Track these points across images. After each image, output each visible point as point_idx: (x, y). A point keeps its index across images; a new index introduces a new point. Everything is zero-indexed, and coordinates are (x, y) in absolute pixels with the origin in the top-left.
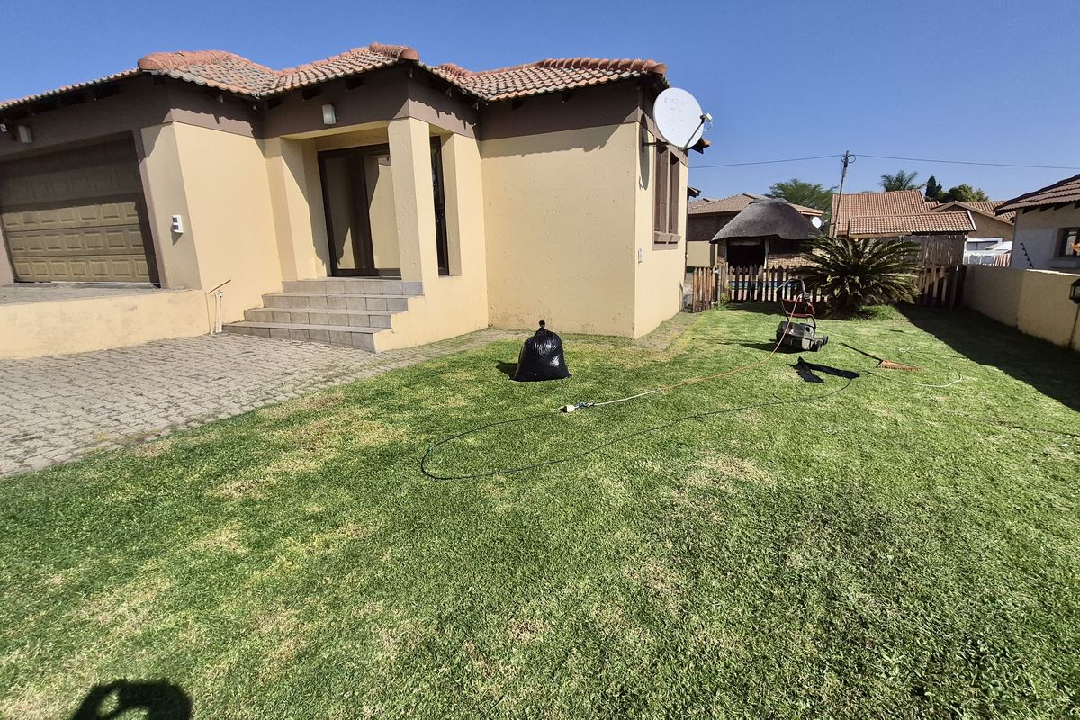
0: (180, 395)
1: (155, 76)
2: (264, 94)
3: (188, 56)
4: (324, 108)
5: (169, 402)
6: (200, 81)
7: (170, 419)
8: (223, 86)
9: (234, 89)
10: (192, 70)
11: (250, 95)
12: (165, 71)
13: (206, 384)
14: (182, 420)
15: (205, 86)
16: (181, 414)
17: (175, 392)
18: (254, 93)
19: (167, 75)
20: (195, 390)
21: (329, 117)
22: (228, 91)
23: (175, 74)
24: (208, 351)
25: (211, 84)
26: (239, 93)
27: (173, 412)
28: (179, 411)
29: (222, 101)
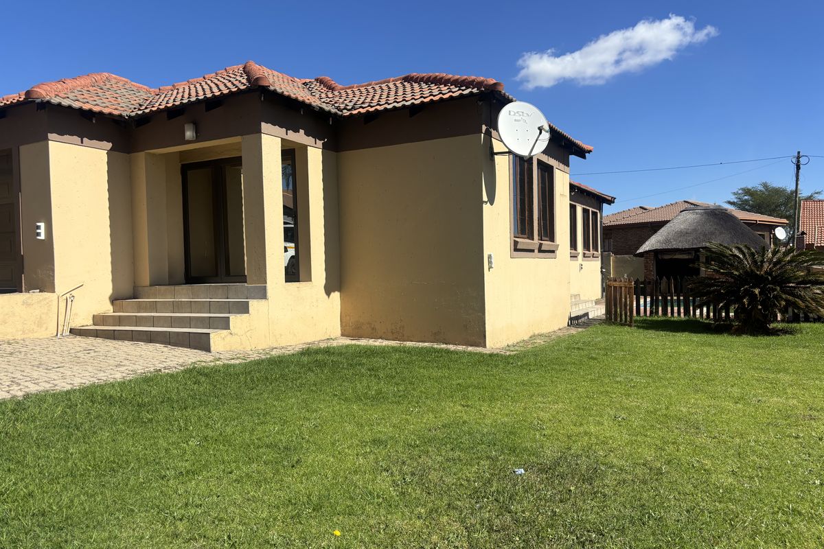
0: (21, 377)
1: (38, 103)
2: (133, 114)
3: (70, 83)
4: (186, 126)
5: (12, 381)
6: (76, 105)
7: (11, 392)
8: (96, 109)
9: (106, 111)
10: (71, 95)
11: (120, 116)
12: (48, 98)
13: (45, 371)
14: (20, 394)
15: (80, 109)
16: (21, 390)
17: (18, 375)
18: (124, 114)
19: (48, 102)
20: (35, 374)
21: (189, 134)
22: (101, 113)
23: (55, 100)
24: (52, 348)
25: (86, 107)
26: (110, 114)
27: (15, 387)
28: (19, 388)
29: (94, 121)
